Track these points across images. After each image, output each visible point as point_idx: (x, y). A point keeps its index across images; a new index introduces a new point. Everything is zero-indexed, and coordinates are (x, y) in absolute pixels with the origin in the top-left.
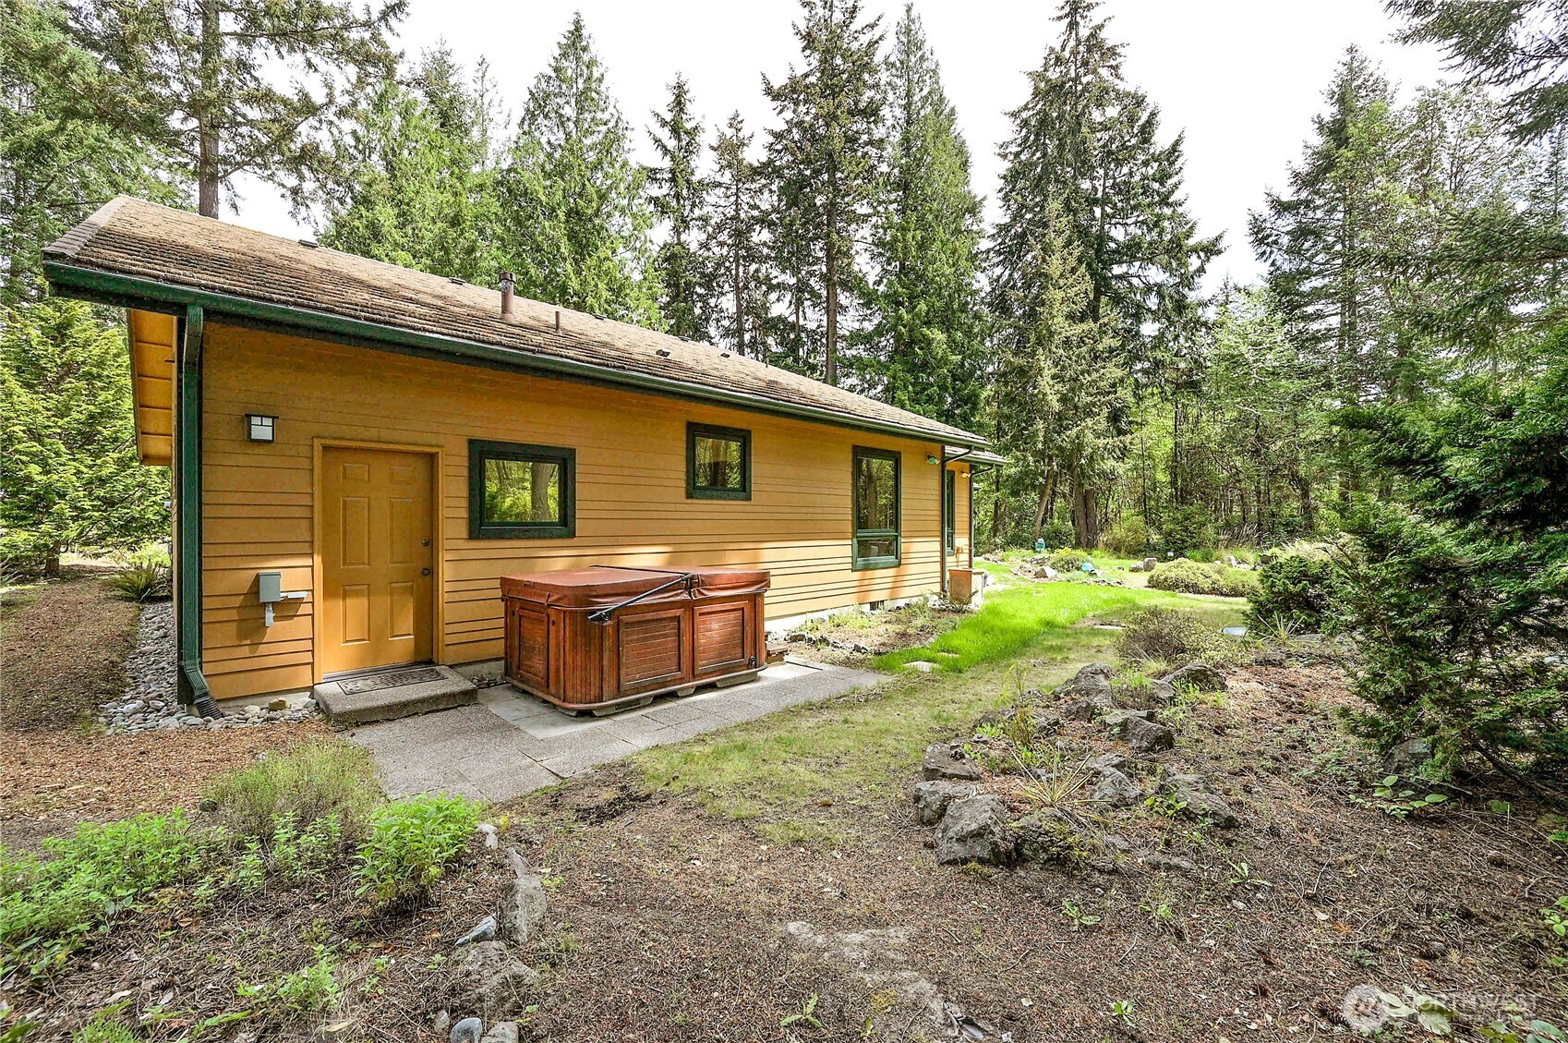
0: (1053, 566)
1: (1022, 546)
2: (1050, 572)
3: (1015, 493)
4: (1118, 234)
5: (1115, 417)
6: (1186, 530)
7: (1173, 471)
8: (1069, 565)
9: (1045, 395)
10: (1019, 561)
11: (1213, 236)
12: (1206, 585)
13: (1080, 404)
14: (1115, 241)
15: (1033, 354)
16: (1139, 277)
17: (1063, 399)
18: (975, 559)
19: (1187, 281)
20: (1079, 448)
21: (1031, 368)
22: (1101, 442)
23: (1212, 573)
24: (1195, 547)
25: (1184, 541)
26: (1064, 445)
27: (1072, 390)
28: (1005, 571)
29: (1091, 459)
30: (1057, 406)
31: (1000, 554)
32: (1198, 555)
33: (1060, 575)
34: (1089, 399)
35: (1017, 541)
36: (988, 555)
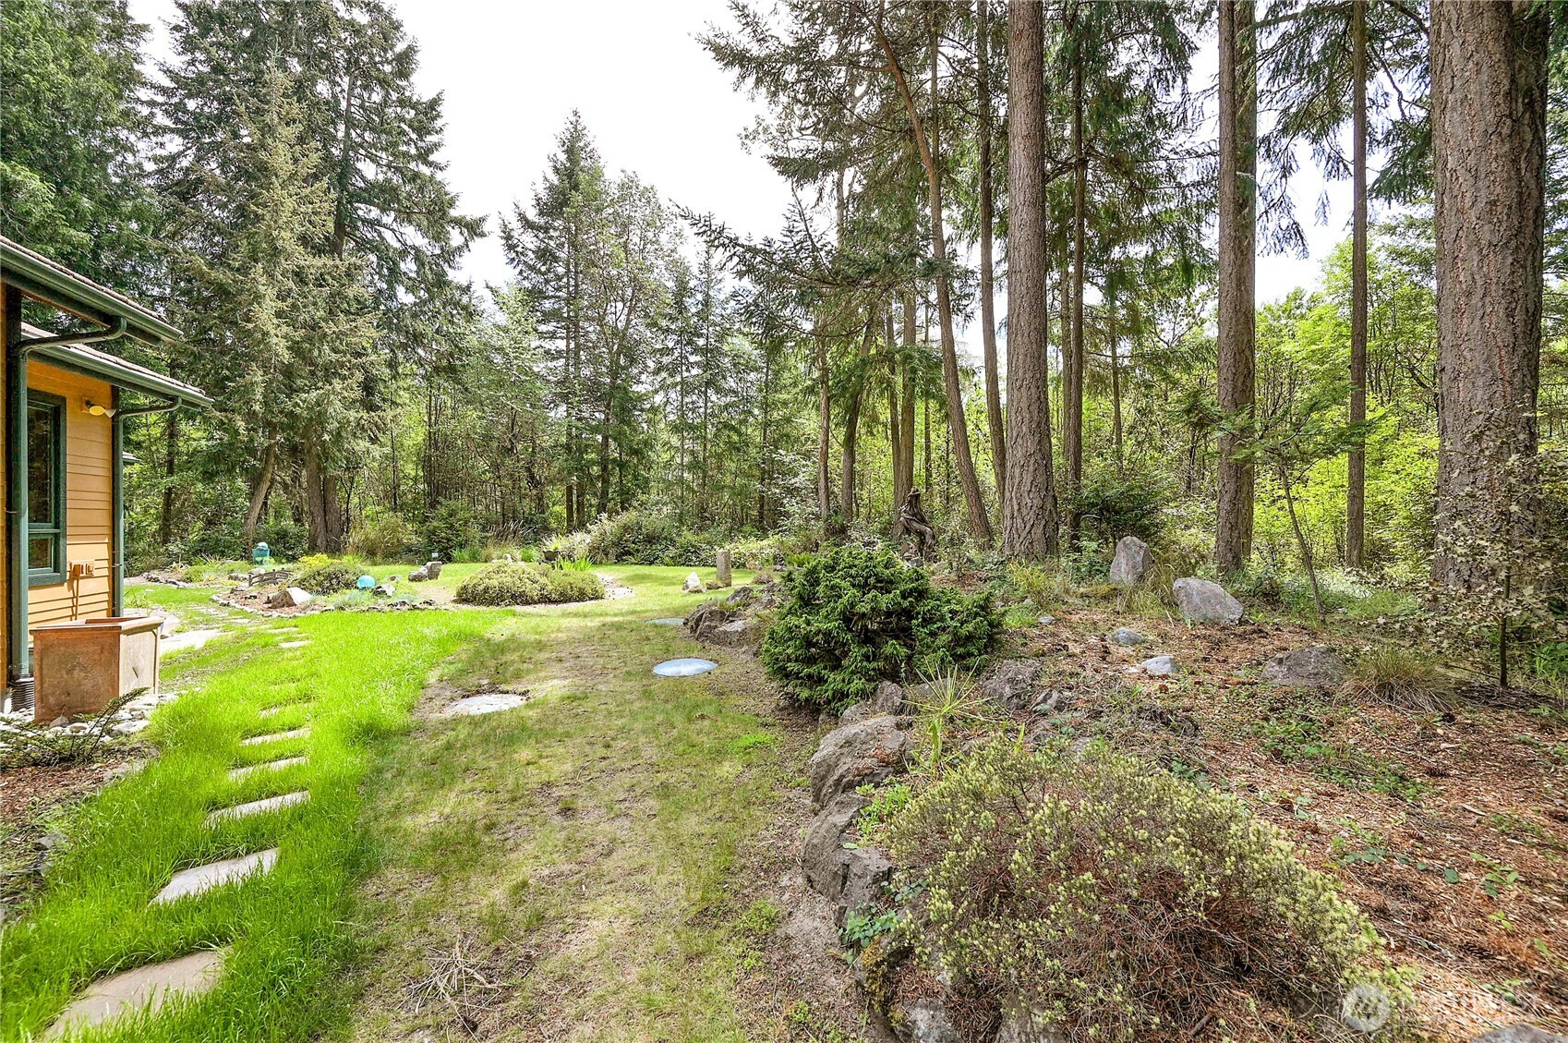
0: (302, 584)
1: (223, 554)
2: (299, 595)
3: (209, 477)
4: (369, 170)
5: (368, 386)
6: (451, 527)
7: (426, 463)
8: (328, 583)
9: (265, 334)
10: (224, 579)
11: (477, 215)
12: (533, 591)
13: (320, 361)
14: (363, 178)
15: (245, 270)
16: (393, 230)
17: (295, 348)
18: (126, 583)
19: (449, 255)
20: (320, 419)
21: (241, 292)
22: (352, 415)
23: (538, 577)
24: (461, 546)
25: (449, 540)
26: (298, 410)
27: (310, 340)
28: (200, 601)
29: (338, 436)
30: (286, 357)
31: (182, 570)
32: (466, 554)
33: (321, 599)
34: (334, 357)
35: (210, 549)
36: (154, 574)
